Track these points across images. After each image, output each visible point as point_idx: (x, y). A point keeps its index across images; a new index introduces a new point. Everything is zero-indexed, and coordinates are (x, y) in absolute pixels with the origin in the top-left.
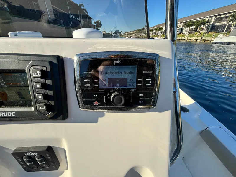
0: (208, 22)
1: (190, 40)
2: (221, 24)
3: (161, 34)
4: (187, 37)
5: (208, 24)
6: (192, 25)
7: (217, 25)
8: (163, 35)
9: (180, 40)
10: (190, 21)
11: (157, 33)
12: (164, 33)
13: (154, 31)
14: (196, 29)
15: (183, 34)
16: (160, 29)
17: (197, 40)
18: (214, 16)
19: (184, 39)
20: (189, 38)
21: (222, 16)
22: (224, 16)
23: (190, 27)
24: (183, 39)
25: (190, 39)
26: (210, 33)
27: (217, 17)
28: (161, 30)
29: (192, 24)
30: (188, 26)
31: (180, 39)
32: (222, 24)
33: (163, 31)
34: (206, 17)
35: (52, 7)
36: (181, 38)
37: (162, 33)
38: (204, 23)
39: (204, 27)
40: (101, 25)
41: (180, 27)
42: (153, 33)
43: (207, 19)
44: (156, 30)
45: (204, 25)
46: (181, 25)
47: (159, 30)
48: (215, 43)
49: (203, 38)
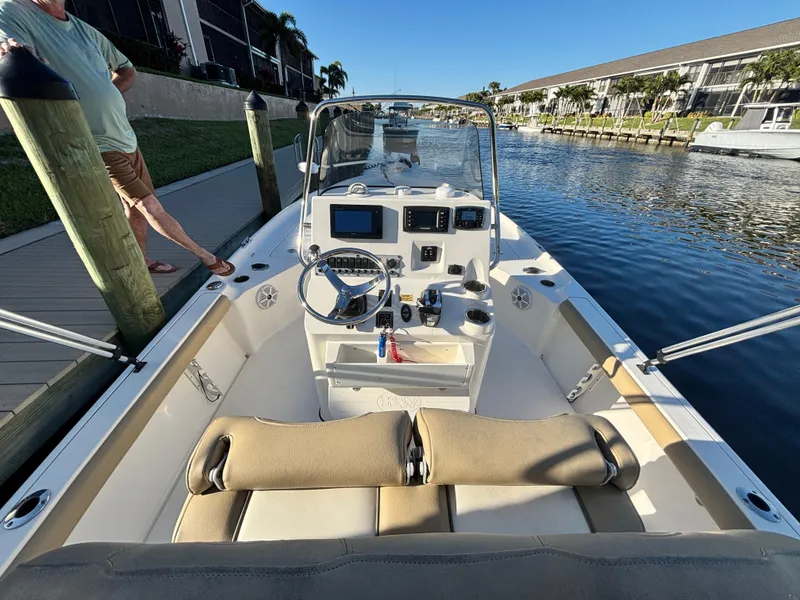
0: (684, 80)
1: (630, 136)
2: (725, 89)
3: (539, 112)
4: (618, 126)
5: (687, 86)
6: (635, 89)
7: (714, 90)
8: (548, 115)
9: (598, 136)
10: (632, 74)
11: (528, 110)
12: (549, 109)
13: (518, 104)
14: (648, 102)
15: (610, 115)
16: (538, 97)
17: (650, 137)
18: (707, 62)
19: (611, 134)
20: (625, 131)
21: (727, 64)
22: (736, 63)
23: (632, 95)
24: (608, 134)
25: (629, 132)
26: (690, 116)
27: (715, 66)
28: (540, 100)
29: (637, 84)
30: (623, 90)
31: (597, 133)
32: (730, 89)
33: (546, 102)
34: (680, 64)
35: (202, 24)
36: (600, 129)
37: (542, 108)
38: (672, 83)
39: (674, 96)
40: (345, 79)
41: (600, 94)
42: (514, 110)
43: (682, 72)
44: (524, 98)
45: (672, 90)
46: (604, 87)
47: (533, 100)
48: (696, 149)
49: (668, 133)
